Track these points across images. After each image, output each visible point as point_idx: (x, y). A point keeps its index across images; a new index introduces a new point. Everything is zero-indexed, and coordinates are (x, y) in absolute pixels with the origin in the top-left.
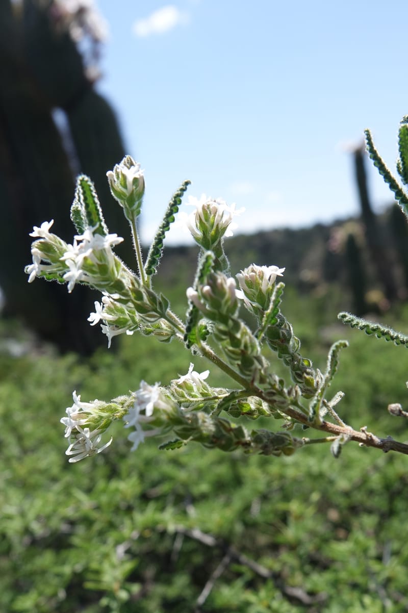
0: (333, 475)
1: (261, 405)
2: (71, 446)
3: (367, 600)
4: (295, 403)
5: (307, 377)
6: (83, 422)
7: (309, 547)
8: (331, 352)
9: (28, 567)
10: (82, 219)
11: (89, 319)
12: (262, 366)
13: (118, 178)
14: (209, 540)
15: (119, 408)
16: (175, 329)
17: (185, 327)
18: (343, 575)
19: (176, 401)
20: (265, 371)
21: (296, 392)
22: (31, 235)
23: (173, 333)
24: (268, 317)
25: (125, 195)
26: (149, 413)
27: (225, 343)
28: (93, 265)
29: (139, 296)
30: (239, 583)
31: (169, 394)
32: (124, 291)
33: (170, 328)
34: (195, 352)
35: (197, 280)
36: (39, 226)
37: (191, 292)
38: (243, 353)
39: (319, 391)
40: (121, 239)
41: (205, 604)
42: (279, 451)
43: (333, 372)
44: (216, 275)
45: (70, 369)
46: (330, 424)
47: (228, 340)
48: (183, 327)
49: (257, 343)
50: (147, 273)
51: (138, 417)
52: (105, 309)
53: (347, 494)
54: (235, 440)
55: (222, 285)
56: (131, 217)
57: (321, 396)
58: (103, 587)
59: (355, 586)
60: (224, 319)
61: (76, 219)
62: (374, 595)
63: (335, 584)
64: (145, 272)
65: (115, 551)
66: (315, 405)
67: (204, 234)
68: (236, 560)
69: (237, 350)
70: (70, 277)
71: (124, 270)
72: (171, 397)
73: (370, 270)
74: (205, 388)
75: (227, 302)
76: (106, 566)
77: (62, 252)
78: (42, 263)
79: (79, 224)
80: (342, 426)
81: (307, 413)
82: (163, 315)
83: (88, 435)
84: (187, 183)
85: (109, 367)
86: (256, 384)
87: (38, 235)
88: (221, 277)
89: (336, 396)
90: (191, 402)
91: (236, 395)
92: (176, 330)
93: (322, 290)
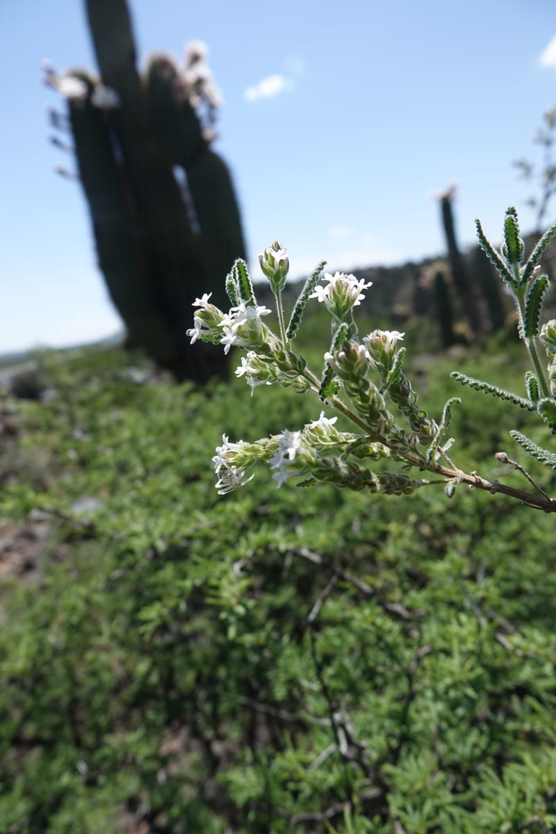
0: (429, 499)
1: (382, 449)
2: (220, 481)
3: (463, 618)
4: (414, 450)
5: (425, 426)
6: (231, 460)
7: (406, 565)
8: (445, 408)
9: (152, 580)
10: (235, 291)
11: (236, 372)
12: (387, 419)
13: (267, 259)
14: (315, 558)
15: (261, 448)
16: (310, 382)
17: (320, 383)
18: (440, 593)
19: (310, 444)
20: (389, 423)
21: (415, 440)
22: (193, 304)
23: (308, 386)
24: (391, 376)
25: (272, 273)
26: (292, 457)
27: (355, 399)
28: (246, 332)
29: (283, 357)
30: (343, 599)
31: (304, 438)
32: (270, 353)
33: (305, 382)
34: (327, 403)
35: (333, 346)
36: (201, 298)
37: (328, 356)
38: (371, 408)
39: (435, 440)
40: (269, 311)
41: (315, 619)
42: (400, 491)
43: (447, 424)
44: (349, 342)
45: (187, 395)
46: (444, 468)
47: (359, 397)
48: (319, 383)
49: (383, 399)
50: (288, 337)
51: (282, 460)
52: (249, 363)
53: (441, 516)
54: (363, 481)
55: (354, 351)
56: (276, 290)
57: (436, 445)
58: (222, 602)
59: (451, 604)
60: (356, 379)
61: (230, 291)
62: (470, 614)
63: (433, 601)
64: (286, 336)
65: (232, 568)
66: (432, 452)
67: (337, 304)
68: (342, 578)
69: (366, 405)
70: (227, 342)
71: (270, 335)
72: (306, 441)
73: (457, 303)
74: (334, 432)
75: (358, 364)
76: (224, 582)
77: (220, 320)
78: (203, 328)
79: (233, 296)
80: (454, 470)
81: (425, 459)
82: (301, 373)
83: (234, 472)
84: (324, 263)
85: (223, 394)
86: (382, 433)
87: (199, 305)
88: (353, 344)
89: (448, 442)
90: (323, 445)
91: (362, 441)
92: (311, 384)
93: (413, 323)
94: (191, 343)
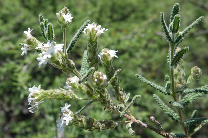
6: (36, 98)
29: (65, 67)
32: (60, 65)
46: (127, 116)
50: (67, 53)
60: (100, 89)
67: (91, 38)
70: (40, 61)
80: (131, 117)
82: (72, 71)
94: (22, 55)
